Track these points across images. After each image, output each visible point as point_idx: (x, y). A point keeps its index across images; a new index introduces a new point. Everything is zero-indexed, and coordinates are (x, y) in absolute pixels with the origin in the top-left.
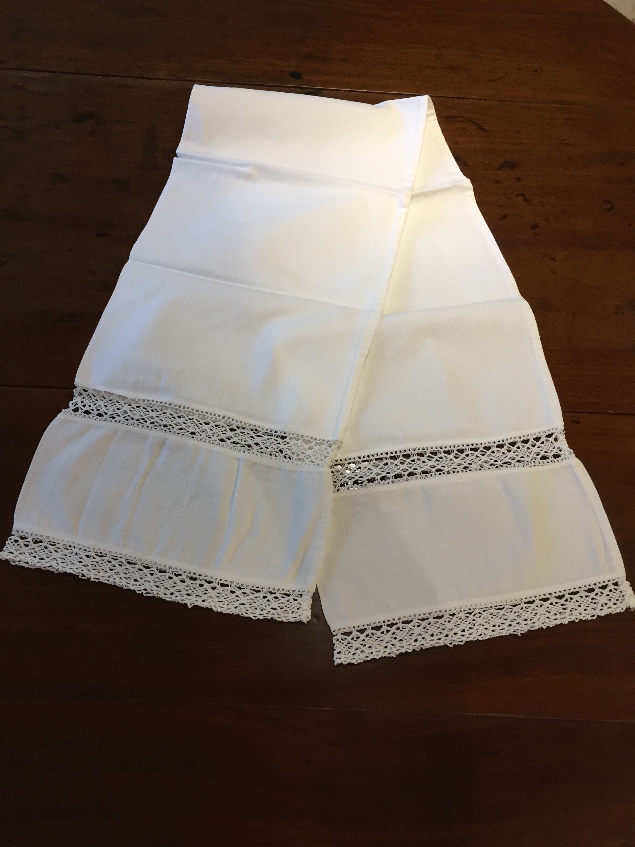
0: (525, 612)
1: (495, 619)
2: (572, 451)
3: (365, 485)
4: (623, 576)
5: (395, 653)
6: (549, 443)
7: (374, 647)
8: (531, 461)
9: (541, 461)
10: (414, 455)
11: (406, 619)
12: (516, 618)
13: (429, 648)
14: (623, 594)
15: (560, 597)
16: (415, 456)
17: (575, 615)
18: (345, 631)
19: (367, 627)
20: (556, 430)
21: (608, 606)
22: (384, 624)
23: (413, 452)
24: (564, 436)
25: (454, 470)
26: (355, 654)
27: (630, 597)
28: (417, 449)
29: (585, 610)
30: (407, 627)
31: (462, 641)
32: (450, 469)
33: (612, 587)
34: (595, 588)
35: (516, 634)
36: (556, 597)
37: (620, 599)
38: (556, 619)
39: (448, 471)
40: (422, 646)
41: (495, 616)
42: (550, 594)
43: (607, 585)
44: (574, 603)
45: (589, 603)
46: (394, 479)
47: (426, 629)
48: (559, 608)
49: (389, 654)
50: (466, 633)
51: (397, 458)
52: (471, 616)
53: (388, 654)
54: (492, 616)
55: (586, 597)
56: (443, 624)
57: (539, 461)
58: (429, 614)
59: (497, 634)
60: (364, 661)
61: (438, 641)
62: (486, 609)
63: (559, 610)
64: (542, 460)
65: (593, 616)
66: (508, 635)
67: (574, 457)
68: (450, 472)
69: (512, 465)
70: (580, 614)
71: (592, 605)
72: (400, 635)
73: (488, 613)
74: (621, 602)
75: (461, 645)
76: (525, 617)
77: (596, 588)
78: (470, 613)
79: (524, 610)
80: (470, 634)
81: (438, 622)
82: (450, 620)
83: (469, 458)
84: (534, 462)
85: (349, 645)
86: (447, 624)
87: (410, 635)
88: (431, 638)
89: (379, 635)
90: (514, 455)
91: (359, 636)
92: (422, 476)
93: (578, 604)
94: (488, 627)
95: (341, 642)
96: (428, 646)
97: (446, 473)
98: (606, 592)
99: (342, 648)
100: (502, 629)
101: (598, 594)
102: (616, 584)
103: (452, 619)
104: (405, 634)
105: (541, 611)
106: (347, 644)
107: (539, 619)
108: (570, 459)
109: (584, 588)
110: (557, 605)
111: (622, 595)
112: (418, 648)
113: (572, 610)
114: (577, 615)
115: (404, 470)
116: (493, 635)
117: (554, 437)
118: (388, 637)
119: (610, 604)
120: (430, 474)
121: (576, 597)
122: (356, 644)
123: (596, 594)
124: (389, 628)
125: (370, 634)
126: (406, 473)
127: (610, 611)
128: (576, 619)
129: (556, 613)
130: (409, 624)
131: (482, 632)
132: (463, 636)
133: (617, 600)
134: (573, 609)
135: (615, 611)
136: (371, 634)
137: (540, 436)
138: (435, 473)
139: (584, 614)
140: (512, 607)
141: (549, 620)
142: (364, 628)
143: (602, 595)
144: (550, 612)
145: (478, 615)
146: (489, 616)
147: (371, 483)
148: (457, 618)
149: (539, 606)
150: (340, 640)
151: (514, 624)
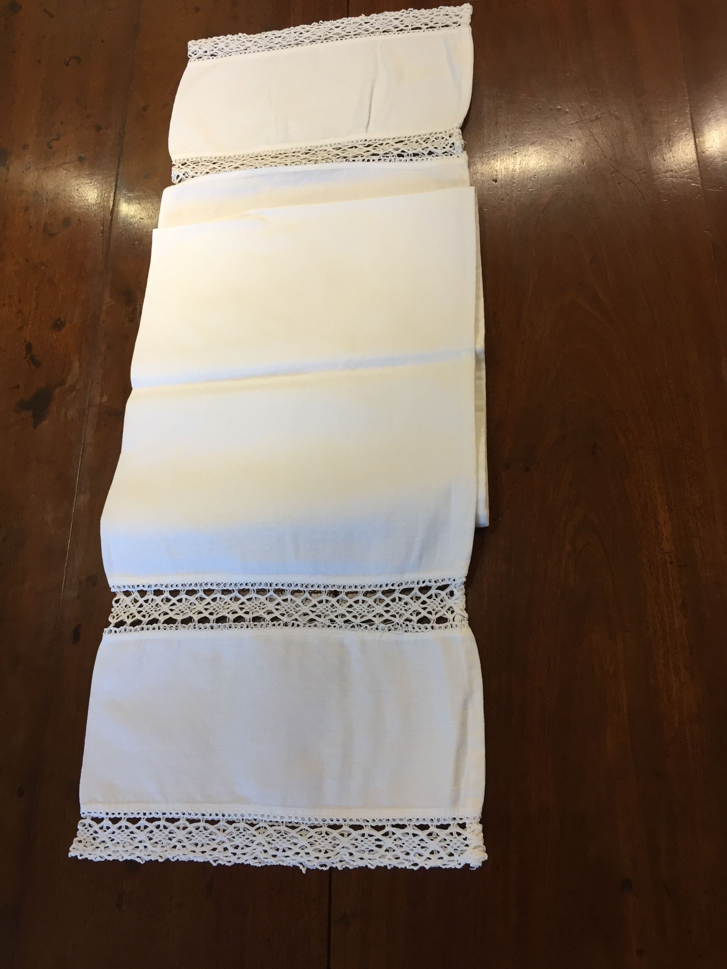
0: (323, 839)
1: (281, 840)
2: (466, 615)
3: (176, 627)
4: (476, 816)
5: (144, 857)
6: (439, 599)
7: (121, 845)
8: (404, 623)
9: (417, 625)
10: (253, 591)
11: (170, 817)
12: (308, 845)
13: (187, 861)
14: (466, 842)
15: (378, 828)
16: (254, 593)
17: (390, 859)
18: (95, 815)
19: (123, 817)
20: (454, 580)
21: (439, 855)
22: (144, 816)
23: (252, 587)
24: (464, 590)
25: (294, 622)
26: (97, 848)
27: (477, 849)
28: (259, 584)
29: (407, 854)
30: (169, 827)
31: (230, 862)
32: (289, 619)
33: (455, 829)
34: (430, 825)
35: (301, 867)
36: (373, 827)
37: (460, 849)
38: (362, 859)
39: (286, 623)
40: (178, 857)
41: (283, 835)
42: (367, 821)
43: (448, 825)
44: (395, 840)
45: (415, 844)
46: (214, 623)
47: (192, 834)
48: (370, 843)
49: (138, 857)
50: (239, 851)
51: (231, 592)
52: (252, 830)
53: (136, 857)
54: (279, 835)
55: (414, 835)
56: (215, 833)
57: (414, 625)
58: (203, 815)
59: (277, 862)
60: (106, 861)
61: (201, 855)
62: (275, 824)
63: (370, 846)
64: (419, 624)
65: (415, 865)
66: (291, 866)
68: (289, 624)
69: (374, 626)
70: (398, 858)
71: (419, 850)
72: (158, 835)
73: (275, 830)
74: (460, 854)
75: (228, 866)
76: (320, 847)
77: (432, 825)
78: (252, 825)
79: (323, 837)
80: (244, 854)
81: (209, 828)
82: (225, 828)
83: (321, 607)
84: (407, 625)
85: (95, 835)
86: (220, 834)
87: (169, 839)
88: (194, 849)
89: (133, 831)
90: (383, 611)
91: (110, 825)
92: (250, 624)
93: (400, 843)
94: (269, 850)
95: (87, 829)
97: (282, 624)
98: (443, 834)
99: (85, 836)
100: (286, 857)
101: (432, 835)
102: (463, 826)
103: (228, 828)
104: (164, 836)
105: (344, 842)
106: (93, 833)
107: (338, 853)
109: (415, 822)
110: (370, 838)
111: (465, 844)
114: (392, 860)
115: (232, 612)
117: (448, 590)
118: (142, 835)
119: (444, 853)
120: (261, 623)
121: (400, 833)
122: (102, 836)
123: (429, 835)
124: (147, 823)
125: (122, 826)
126: (233, 617)
127: (440, 863)
128: (390, 865)
129: (365, 850)
130: (173, 823)
131: (258, 855)
132: (235, 854)
133: (456, 850)
134: (391, 849)
135: (448, 865)
136: (124, 826)
138: (268, 622)
139: (404, 859)
140: (309, 829)
141: (351, 858)
142: (118, 816)
143: (437, 836)
144: (357, 847)
145: (262, 830)
146: (275, 835)
147: (184, 625)
148: (235, 828)
149: (346, 834)
150: (87, 826)
151: (302, 853)
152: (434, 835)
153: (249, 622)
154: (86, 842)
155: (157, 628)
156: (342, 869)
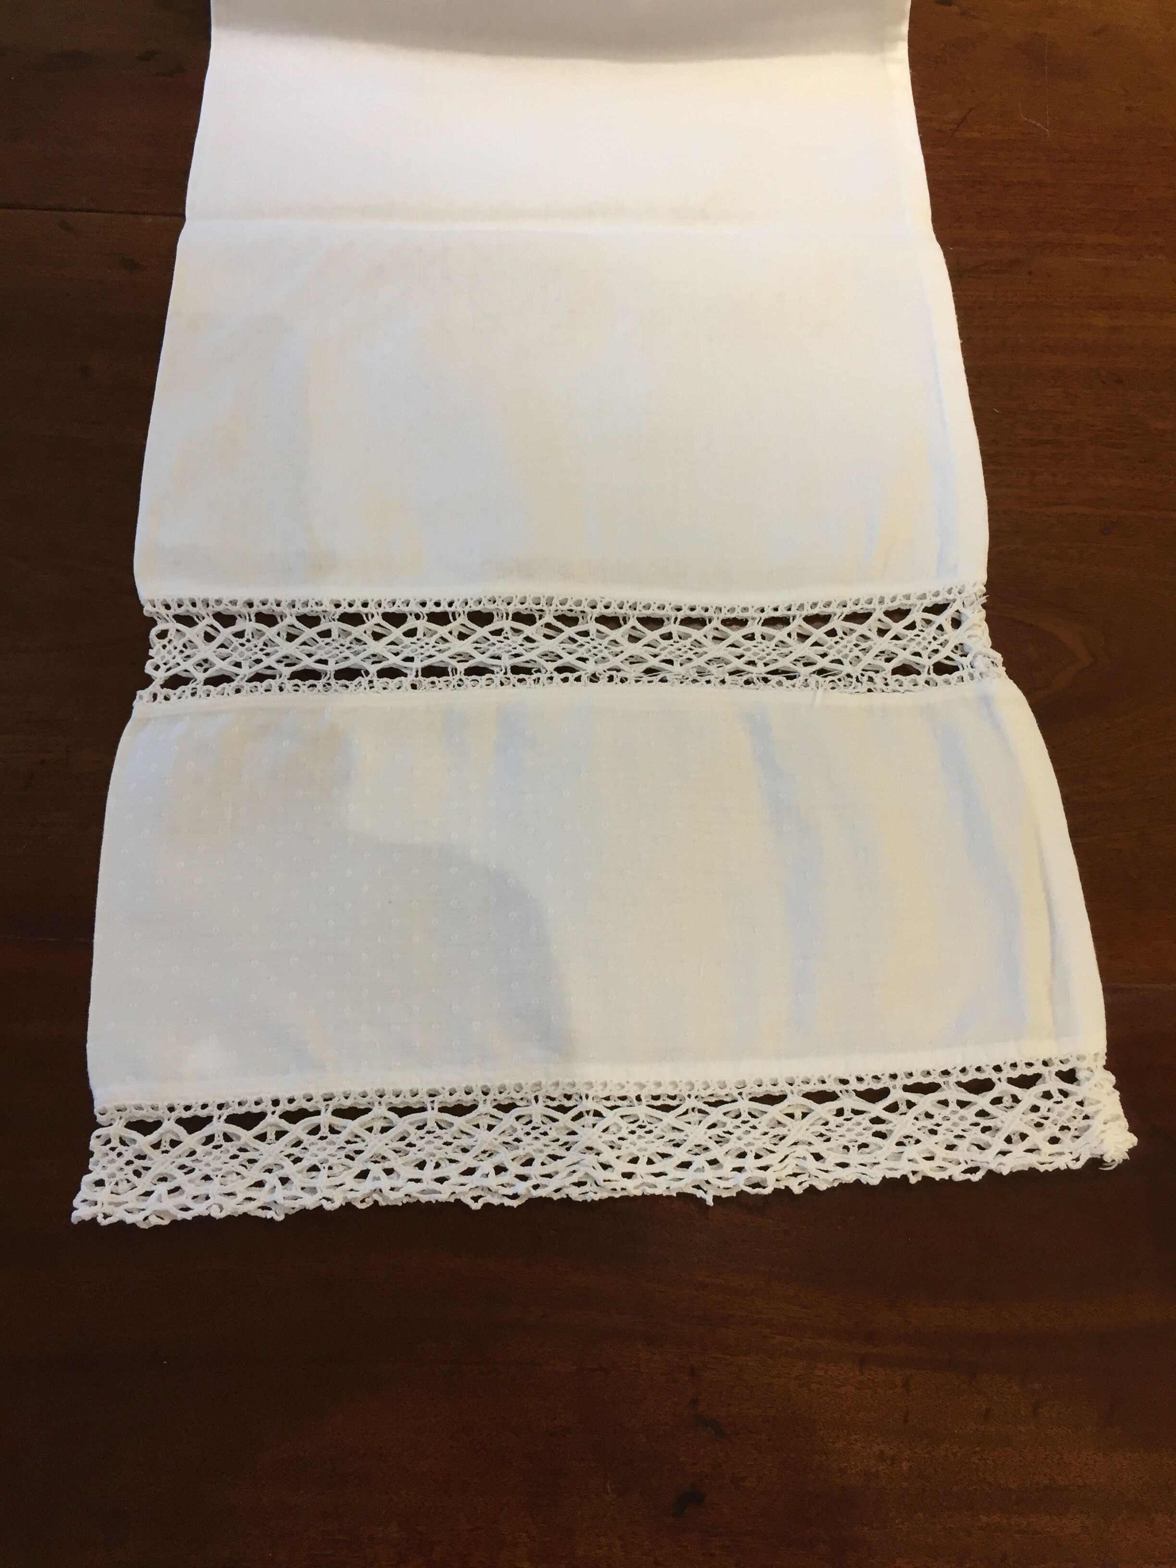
0: (746, 1127)
1: (640, 1137)
2: (998, 657)
3: (324, 686)
4: (1096, 1055)
5: (282, 1206)
6: (932, 630)
7: (217, 1180)
8: (862, 675)
9: (892, 679)
10: (505, 615)
11: (347, 1104)
12: (711, 1144)
13: (400, 1204)
14: (1087, 1110)
15: (873, 1096)
16: (507, 619)
17: (909, 1160)
18: (139, 1115)
19: (216, 1113)
20: (960, 593)
21: (1027, 1144)
22: (273, 1109)
23: (503, 607)
24: (984, 612)
25: (614, 673)
26: (148, 1194)
27: (1109, 1124)
28: (518, 600)
29: (950, 1147)
30: (345, 1127)
31: (515, 1196)
32: (600, 668)
33: (1053, 1084)
34: (995, 1080)
35: (698, 1196)
36: (859, 1094)
37: (1073, 1125)
38: (844, 1165)
39: (594, 675)
40: (376, 1197)
41: (644, 1127)
42: (844, 1082)
43: (1038, 1077)
44: (916, 1119)
45: (966, 1125)
46: (420, 678)
47: (407, 1141)
48: (861, 1129)
49: (263, 1208)
50: (534, 1171)
51: (451, 618)
52: (565, 1119)
53: (259, 1208)
54: (633, 1127)
55: (962, 1104)
56: (467, 1134)
57: (886, 679)
58: (431, 1095)
59: (637, 1188)
60: (174, 1222)
61: (437, 1186)
62: (619, 1103)
63: (861, 1134)
64: (898, 676)
65: (974, 1170)
66: (675, 1195)
67: (999, 676)
68: (601, 677)
69: (798, 681)
70: (931, 1158)
71: (975, 1134)
72: (315, 1151)
73: (622, 1117)
74: (1077, 1137)
75: (509, 1207)
76: (742, 1146)
77: (999, 1079)
78: (563, 1109)
79: (744, 1122)
80: (550, 1176)
81: (451, 1125)
82: (493, 1122)
83: (672, 645)
84: (871, 679)
85: (138, 1164)
86: (482, 1134)
87: (348, 1157)
88: (417, 1173)
89: (247, 1144)
90: (812, 653)
91: (178, 1136)
92: (508, 679)
93: (929, 1124)
94: (613, 1162)
95: (117, 1151)
96: (396, 1198)
97: (584, 678)
98: (1029, 1096)
99: (112, 1168)
100: (657, 1175)
101: (1004, 1100)
102: (1070, 1076)
103: (502, 1119)
104: (332, 1149)
105: (797, 1130)
106: (134, 1159)
107: (786, 1157)
108: (986, 680)
109: (956, 1076)
110: (857, 1118)
111: (1084, 1115)
112: (363, 1201)
113: (906, 1141)
114: (917, 1162)
115: (460, 658)
116: (623, 1189)
117: (949, 613)
119: (1038, 1138)
120: (535, 676)
121: (925, 1102)
122: (160, 1163)
123: (997, 1101)
124: (284, 1124)
125: (216, 1136)
126: (461, 667)
127: (1032, 1161)
128: (914, 1173)
129: (850, 1145)
130: (353, 1119)
131: (586, 1174)
132: (522, 1178)
133: (1063, 1128)
134: (910, 1139)
135: (1051, 1163)
136: (221, 1135)
137: (908, 608)
138: (552, 675)
139: (944, 1159)
140: (706, 1108)
141: (819, 1164)
142: (203, 1113)
143: (1014, 1104)
144: (828, 1140)
145: (589, 1119)
146: (625, 1127)
147: (344, 682)
148: (518, 1118)
149: (798, 1114)
150: (115, 1143)
151: (700, 1161)
152: (1007, 1101)
153: (505, 673)
154: (117, 1184)
155: (275, 688)
156: (802, 1192)
